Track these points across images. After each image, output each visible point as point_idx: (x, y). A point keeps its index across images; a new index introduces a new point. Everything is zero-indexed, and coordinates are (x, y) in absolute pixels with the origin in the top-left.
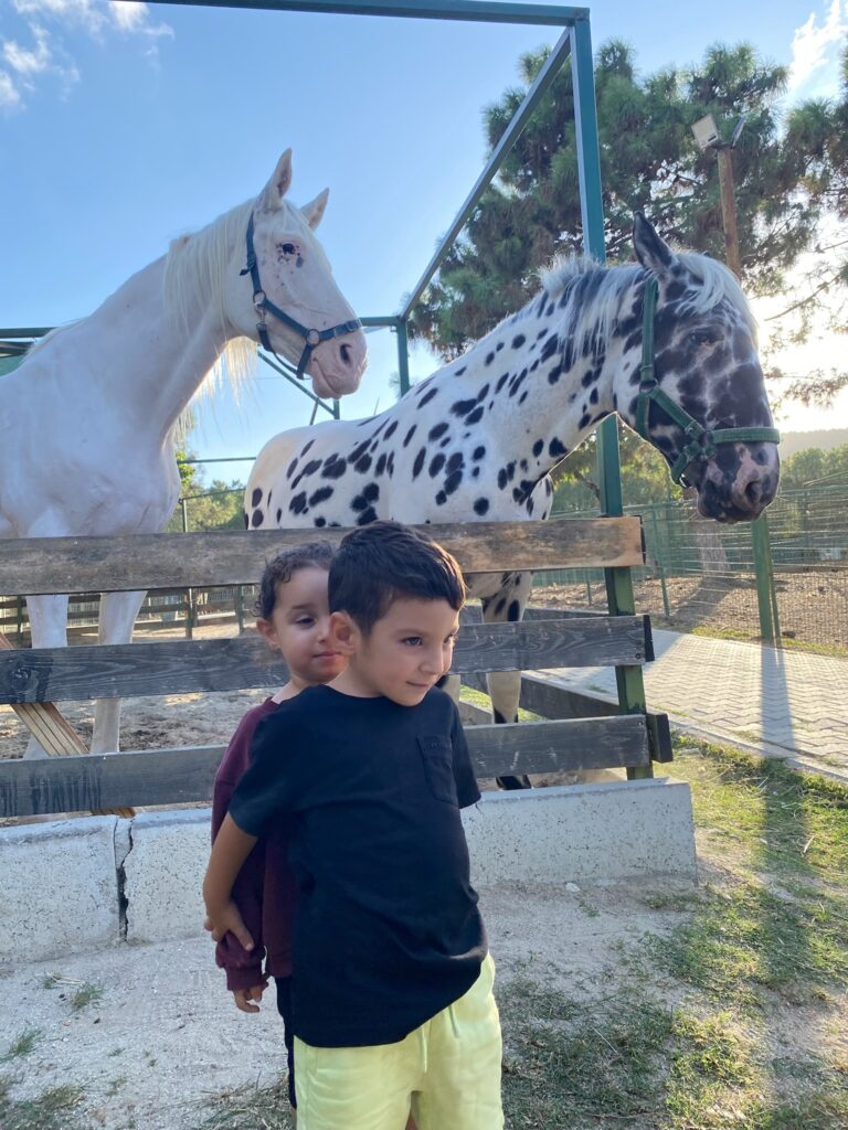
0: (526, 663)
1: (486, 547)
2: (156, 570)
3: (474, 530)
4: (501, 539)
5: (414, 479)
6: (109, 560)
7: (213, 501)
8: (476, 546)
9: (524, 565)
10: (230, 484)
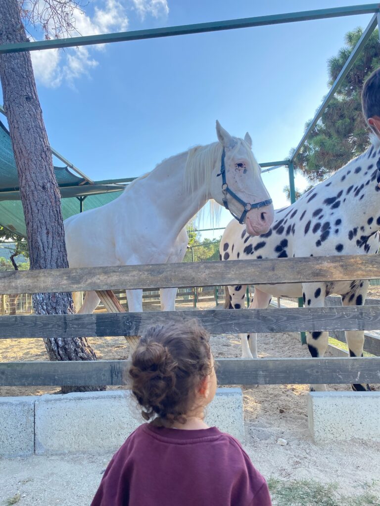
0: (363, 327)
1: (340, 268)
2: (183, 279)
3: (334, 259)
4: (347, 264)
5: (305, 235)
6: (164, 274)
7: (204, 248)
8: (335, 267)
9: (361, 277)
10: (211, 240)
